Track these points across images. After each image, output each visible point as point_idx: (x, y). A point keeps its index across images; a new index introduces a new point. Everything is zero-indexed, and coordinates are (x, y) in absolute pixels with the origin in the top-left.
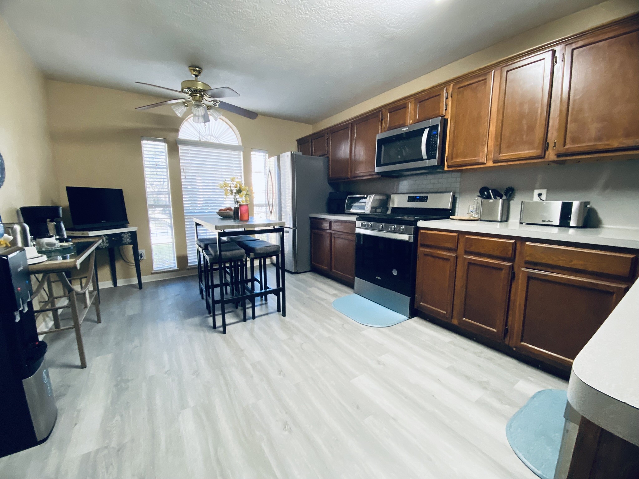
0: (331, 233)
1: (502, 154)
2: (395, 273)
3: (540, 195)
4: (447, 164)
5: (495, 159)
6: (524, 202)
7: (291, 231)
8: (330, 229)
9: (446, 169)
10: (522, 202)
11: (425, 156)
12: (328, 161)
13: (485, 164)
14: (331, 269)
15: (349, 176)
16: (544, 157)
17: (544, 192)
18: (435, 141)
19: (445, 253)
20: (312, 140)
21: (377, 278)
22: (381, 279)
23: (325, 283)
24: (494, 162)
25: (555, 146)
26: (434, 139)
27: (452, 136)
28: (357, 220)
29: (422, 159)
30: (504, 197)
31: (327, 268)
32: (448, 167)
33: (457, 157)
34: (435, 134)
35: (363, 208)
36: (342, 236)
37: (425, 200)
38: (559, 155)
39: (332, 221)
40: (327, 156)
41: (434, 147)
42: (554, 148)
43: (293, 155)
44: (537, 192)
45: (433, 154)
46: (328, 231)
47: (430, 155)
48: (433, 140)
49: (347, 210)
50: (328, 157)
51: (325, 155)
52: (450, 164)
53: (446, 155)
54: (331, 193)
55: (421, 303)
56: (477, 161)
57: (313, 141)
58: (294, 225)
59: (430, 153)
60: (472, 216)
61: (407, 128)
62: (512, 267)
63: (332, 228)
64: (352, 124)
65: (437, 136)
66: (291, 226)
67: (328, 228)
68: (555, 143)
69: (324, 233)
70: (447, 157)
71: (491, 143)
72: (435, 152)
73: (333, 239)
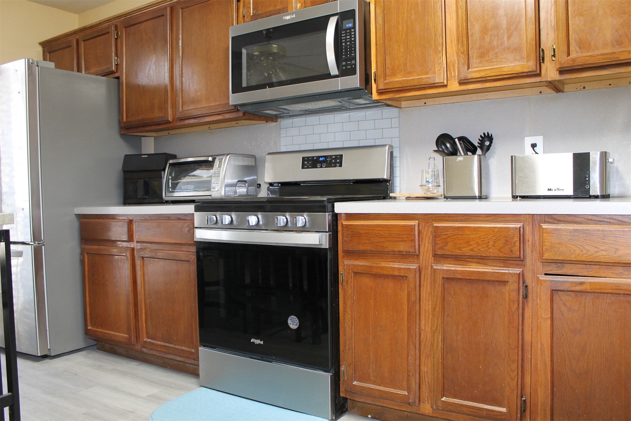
0: (133, 249)
1: (472, 68)
2: (293, 323)
3: (534, 146)
4: (377, 87)
5: (462, 76)
6: (515, 156)
7: (28, 251)
8: (131, 238)
9: (375, 96)
10: (512, 157)
11: (333, 70)
12: (119, 85)
13: (446, 86)
14: (137, 337)
15: (170, 119)
16: (539, 75)
17: (539, 140)
18: (351, 41)
19: (396, 265)
20: (77, 41)
21: (253, 343)
22: (262, 343)
23: (124, 374)
24: (461, 83)
25: (554, 56)
26: (348, 37)
27: (380, 35)
28: (195, 212)
29: (328, 76)
30: (479, 152)
31: (126, 336)
32: (380, 92)
33: (394, 74)
34: (350, 29)
35: (207, 185)
36: (160, 254)
37: (338, 163)
38: (562, 71)
39: (135, 219)
40: (116, 75)
41: (351, 53)
42: (553, 59)
43: (30, 67)
44: (529, 141)
45: (349, 65)
46: (125, 244)
47: (344, 68)
48: (346, 39)
49: (169, 194)
50: (118, 78)
51: (113, 72)
52: (381, 87)
53: (373, 70)
54: (127, 157)
55: (355, 383)
56: (431, 81)
57: (82, 44)
58: (36, 235)
59: (344, 63)
60: (428, 189)
61: (293, 15)
62: (521, 277)
63: (136, 237)
64: (172, 8)
65: (355, 31)
66: (28, 238)
67: (125, 237)
68: (554, 50)
69: (114, 251)
70: (375, 73)
71: (452, 48)
72: (353, 62)
73: (138, 262)
